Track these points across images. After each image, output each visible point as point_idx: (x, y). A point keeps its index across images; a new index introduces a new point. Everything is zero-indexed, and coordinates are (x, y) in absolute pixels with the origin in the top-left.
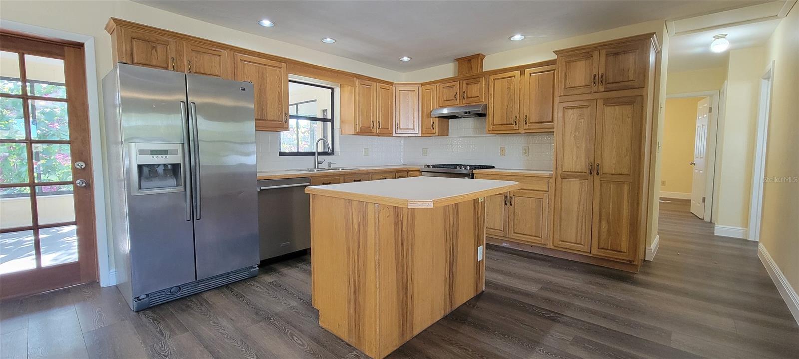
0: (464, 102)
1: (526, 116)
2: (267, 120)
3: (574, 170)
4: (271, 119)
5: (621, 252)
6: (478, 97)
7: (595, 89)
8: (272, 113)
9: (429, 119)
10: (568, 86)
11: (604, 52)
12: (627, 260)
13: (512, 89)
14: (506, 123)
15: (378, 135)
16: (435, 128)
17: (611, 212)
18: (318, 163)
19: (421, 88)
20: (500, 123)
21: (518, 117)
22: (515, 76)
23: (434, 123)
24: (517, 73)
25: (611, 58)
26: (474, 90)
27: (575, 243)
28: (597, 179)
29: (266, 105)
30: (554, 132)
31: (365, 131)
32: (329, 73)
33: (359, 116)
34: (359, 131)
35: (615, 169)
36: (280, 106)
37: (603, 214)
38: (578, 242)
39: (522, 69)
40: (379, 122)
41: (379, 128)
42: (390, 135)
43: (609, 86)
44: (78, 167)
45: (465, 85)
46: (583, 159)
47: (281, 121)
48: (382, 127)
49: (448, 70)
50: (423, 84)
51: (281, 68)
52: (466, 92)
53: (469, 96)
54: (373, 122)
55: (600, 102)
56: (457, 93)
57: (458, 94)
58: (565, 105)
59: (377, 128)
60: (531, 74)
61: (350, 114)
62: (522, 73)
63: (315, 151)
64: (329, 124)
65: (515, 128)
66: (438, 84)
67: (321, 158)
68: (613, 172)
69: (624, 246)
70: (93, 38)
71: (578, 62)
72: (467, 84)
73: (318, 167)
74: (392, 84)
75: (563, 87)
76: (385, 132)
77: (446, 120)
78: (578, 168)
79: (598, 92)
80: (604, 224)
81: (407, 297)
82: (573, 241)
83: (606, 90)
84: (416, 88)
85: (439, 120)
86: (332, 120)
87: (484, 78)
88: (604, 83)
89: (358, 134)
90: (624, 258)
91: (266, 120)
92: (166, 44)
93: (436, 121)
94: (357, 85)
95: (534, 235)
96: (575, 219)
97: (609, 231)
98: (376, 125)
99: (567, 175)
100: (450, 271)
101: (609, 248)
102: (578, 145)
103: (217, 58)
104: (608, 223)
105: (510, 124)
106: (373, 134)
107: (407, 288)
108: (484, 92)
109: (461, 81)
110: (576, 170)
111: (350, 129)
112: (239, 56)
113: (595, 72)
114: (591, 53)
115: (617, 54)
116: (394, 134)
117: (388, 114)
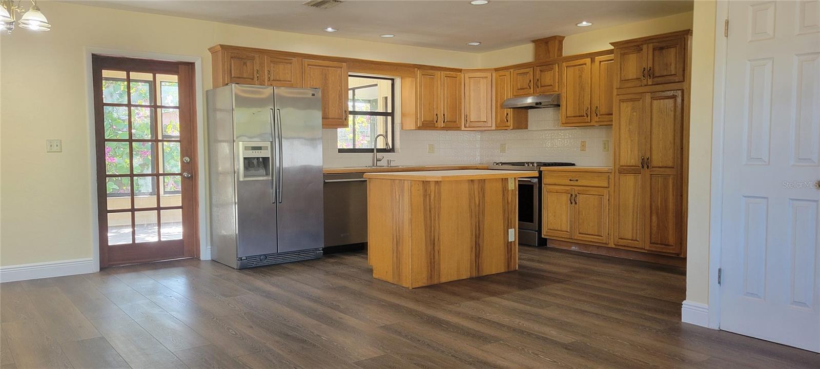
0: (538, 91)
1: (597, 107)
2: (329, 118)
3: (629, 164)
4: (333, 117)
5: (669, 245)
6: (552, 85)
7: (645, 82)
8: (333, 112)
9: (503, 110)
10: (623, 79)
11: (651, 46)
12: (675, 254)
13: (583, 77)
14: (578, 115)
15: (443, 128)
16: (509, 120)
17: (659, 206)
18: (377, 161)
19: (494, 74)
20: (573, 115)
21: (589, 109)
22: (585, 64)
23: (507, 114)
24: (588, 60)
25: (657, 52)
26: (548, 78)
27: (632, 240)
28: (647, 172)
29: (328, 104)
30: (612, 125)
31: (428, 125)
32: (388, 67)
33: (421, 109)
34: (421, 125)
35: (662, 162)
36: (340, 104)
37: (653, 207)
38: (634, 239)
39: (592, 56)
40: (444, 115)
41: (444, 122)
42: (458, 128)
43: (656, 79)
44: (185, 161)
45: (538, 72)
46: (636, 152)
47: (342, 119)
48: (448, 120)
49: (525, 54)
50: (497, 70)
51: (341, 68)
52: (539, 80)
53: (543, 85)
54: (437, 115)
55: (648, 97)
56: (530, 81)
57: (532, 81)
58: (622, 97)
59: (442, 122)
60: (600, 62)
61: (411, 108)
62: (593, 61)
63: (373, 147)
64: (389, 118)
65: (586, 121)
66: (512, 70)
67: (380, 155)
68: (661, 166)
69: (671, 239)
70: (200, 59)
71: (631, 55)
72: (541, 71)
73: (376, 164)
74: (460, 71)
75: (619, 79)
76: (452, 125)
77: (524, 110)
78: (633, 162)
79: (647, 85)
80: (654, 218)
81: (434, 251)
82: (630, 238)
83: (654, 83)
84: (488, 75)
85: (513, 112)
86: (392, 114)
87: (557, 64)
88: (652, 76)
89: (419, 128)
90: (671, 251)
92: (253, 59)
93: (510, 112)
94: (418, 76)
95: (596, 234)
96: (631, 214)
97: (658, 225)
98: (441, 119)
99: (624, 169)
100: (476, 242)
101: (659, 242)
102: (632, 139)
103: (289, 66)
104: (658, 216)
105: (582, 116)
106: (437, 129)
107: (434, 244)
108: (557, 81)
109: (535, 67)
110: (631, 165)
111: (410, 124)
112: (307, 61)
113: (644, 65)
114: (641, 46)
115: (662, 48)
116: (463, 128)
117: (456, 105)
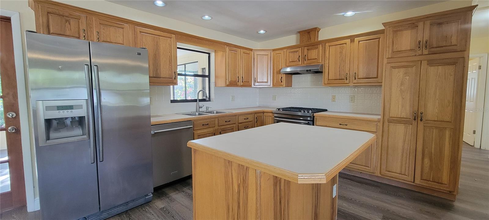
0: (305, 63)
1: (355, 73)
3: (399, 117)
4: (164, 76)
5: (442, 184)
6: (316, 59)
7: (420, 52)
8: (164, 72)
9: (278, 75)
10: (395, 50)
11: (428, 23)
12: (448, 191)
13: (343, 53)
14: (339, 79)
15: (242, 86)
16: (283, 82)
17: (433, 151)
18: (199, 108)
19: (272, 53)
20: (334, 79)
21: (348, 74)
22: (346, 44)
23: (282, 78)
24: (348, 41)
25: (435, 27)
26: (313, 54)
27: (400, 174)
28: (421, 125)
29: (160, 66)
30: (382, 85)
31: (233, 84)
32: (207, 42)
33: (228, 73)
34: (229, 84)
35: (437, 117)
36: (170, 67)
37: (426, 152)
38: (403, 173)
39: (352, 38)
40: (242, 77)
41: (242, 82)
42: (250, 86)
43: (433, 50)
44: (10, 117)
45: (306, 50)
46: (408, 108)
47: (172, 78)
48: (245, 81)
49: (292, 40)
50: (274, 50)
51: (171, 38)
52: (307, 56)
53: (309, 59)
54: (238, 77)
55: (424, 63)
56: (299, 56)
57: (301, 57)
58: (393, 65)
60: (359, 41)
61: (222, 73)
62: (352, 41)
63: (197, 98)
64: (207, 79)
66: (285, 50)
67: (201, 104)
68: (436, 119)
69: (445, 178)
70: (18, 13)
71: (405, 31)
72: (308, 50)
73: (199, 111)
74: (251, 50)
75: (391, 51)
76: (247, 84)
77: (290, 75)
78: (404, 115)
79: (422, 55)
80: (427, 161)
82: (399, 172)
83: (430, 53)
84: (269, 53)
85: (286, 76)
86: (209, 76)
87: (321, 45)
88: (428, 47)
89: (228, 86)
90: (445, 189)
91: (160, 78)
92: (78, 19)
93: (284, 76)
94: (227, 51)
95: (364, 165)
96: (400, 154)
97: (431, 167)
98: (241, 80)
99: (394, 120)
101: (431, 180)
102: (404, 97)
103: (121, 30)
104: (431, 160)
105: (341, 79)
106: (238, 86)
108: (321, 56)
109: (303, 48)
110: (402, 117)
111: (222, 83)
112: (139, 29)
113: (420, 39)
114: (416, 24)
115: (440, 24)
116: (253, 86)
117: (249, 72)
